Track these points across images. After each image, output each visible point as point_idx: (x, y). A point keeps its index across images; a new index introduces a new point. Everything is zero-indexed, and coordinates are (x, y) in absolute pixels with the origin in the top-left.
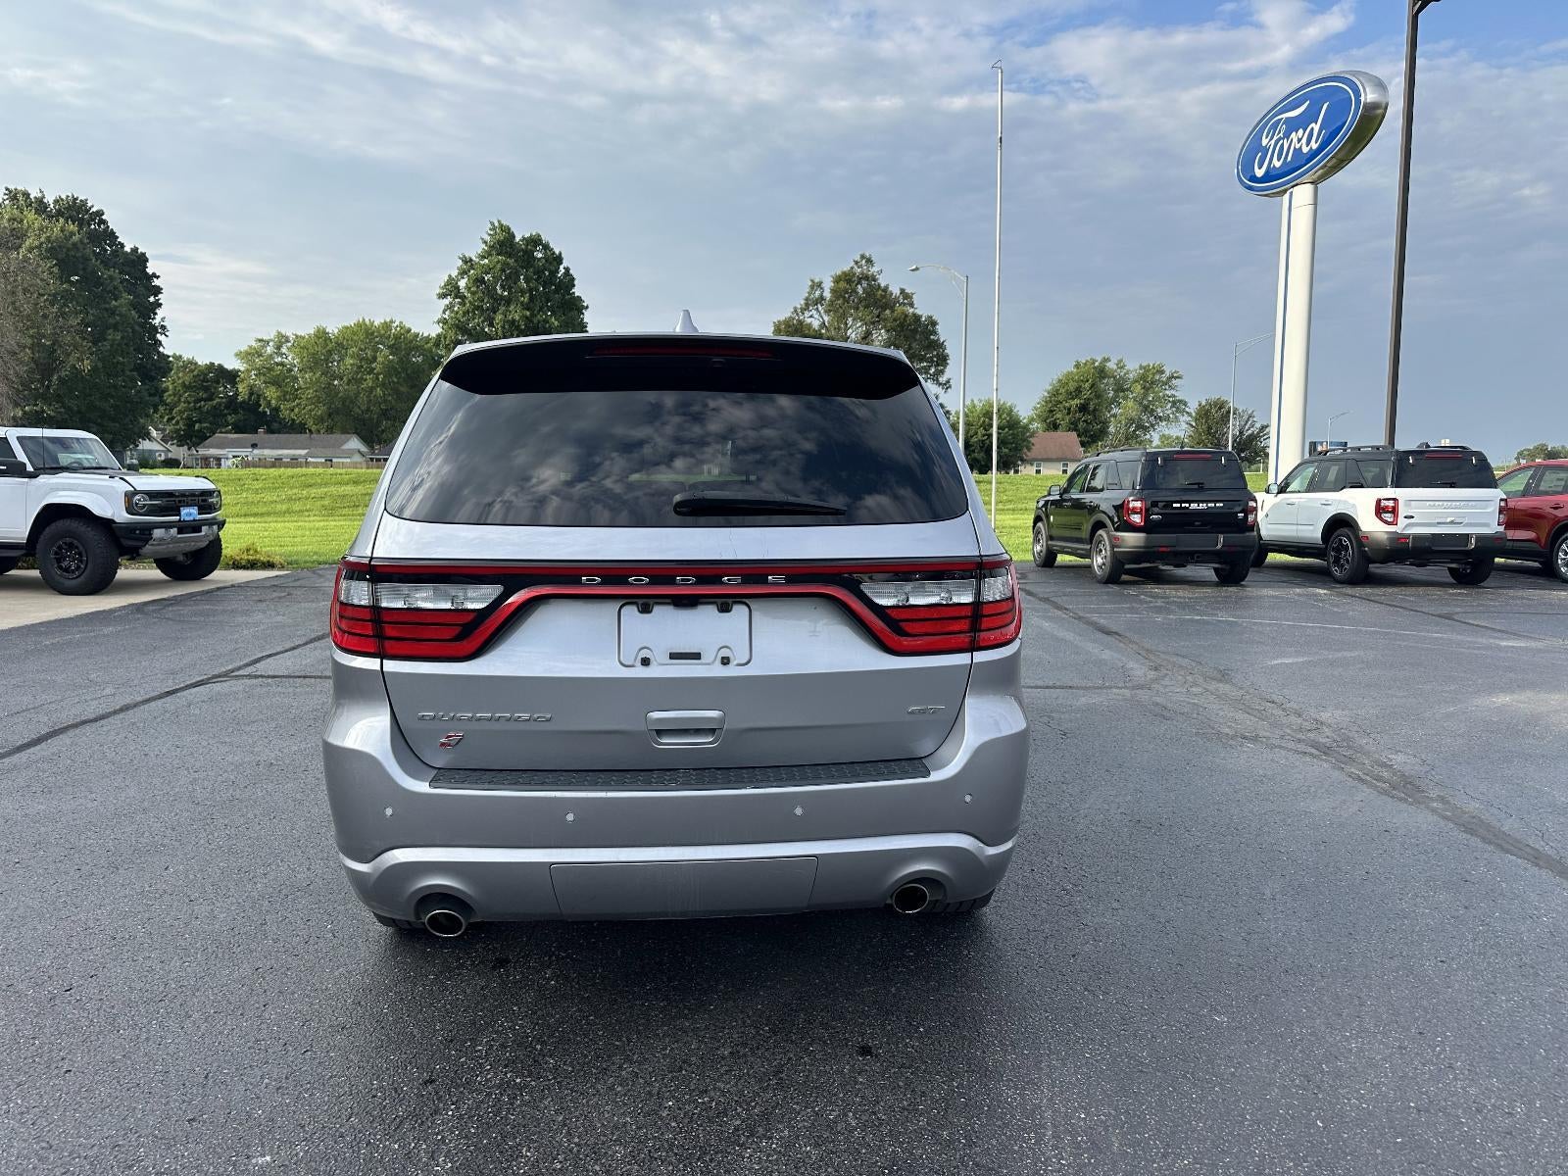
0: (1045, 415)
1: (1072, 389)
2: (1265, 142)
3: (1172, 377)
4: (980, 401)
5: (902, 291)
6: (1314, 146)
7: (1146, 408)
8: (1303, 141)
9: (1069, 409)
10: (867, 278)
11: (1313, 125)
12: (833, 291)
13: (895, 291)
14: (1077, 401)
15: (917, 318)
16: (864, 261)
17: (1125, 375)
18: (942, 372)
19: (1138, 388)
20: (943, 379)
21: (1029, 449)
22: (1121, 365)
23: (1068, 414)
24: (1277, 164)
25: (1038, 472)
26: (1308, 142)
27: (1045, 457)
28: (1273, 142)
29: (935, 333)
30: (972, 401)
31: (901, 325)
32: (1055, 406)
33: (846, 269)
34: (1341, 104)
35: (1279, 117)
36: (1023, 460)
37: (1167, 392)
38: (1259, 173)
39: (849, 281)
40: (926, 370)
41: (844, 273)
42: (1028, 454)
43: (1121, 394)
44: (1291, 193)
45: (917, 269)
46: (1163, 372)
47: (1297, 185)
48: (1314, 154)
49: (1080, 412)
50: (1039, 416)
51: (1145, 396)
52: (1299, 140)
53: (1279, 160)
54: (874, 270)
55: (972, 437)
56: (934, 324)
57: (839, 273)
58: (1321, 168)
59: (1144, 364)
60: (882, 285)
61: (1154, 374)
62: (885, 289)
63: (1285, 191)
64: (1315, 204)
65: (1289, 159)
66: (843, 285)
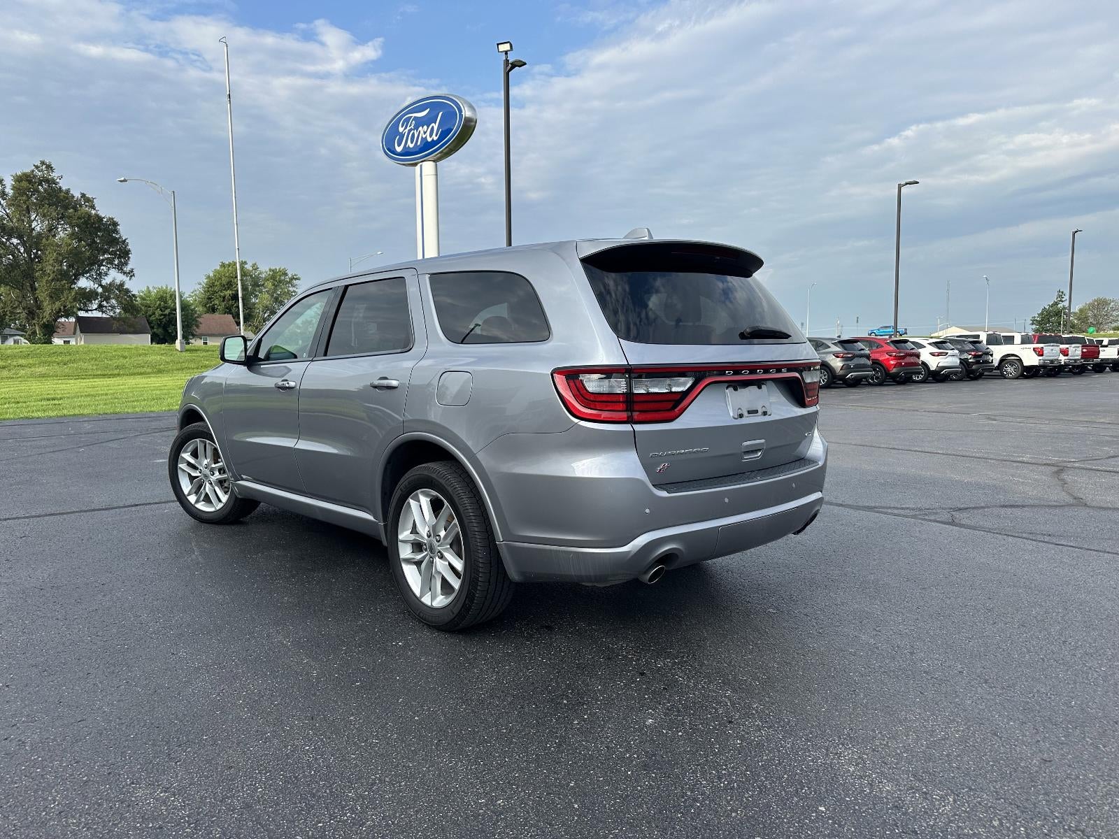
0: (205, 301)
1: (224, 282)
2: (401, 129)
3: (292, 279)
4: (154, 288)
5: (83, 195)
6: (435, 138)
7: (276, 299)
8: (428, 133)
9: (224, 297)
10: (47, 181)
11: (433, 124)
12: (14, 188)
13: (77, 195)
14: (229, 292)
15: (100, 219)
16: (44, 167)
17: (259, 274)
18: (126, 264)
19: (269, 285)
20: (127, 269)
21: (198, 326)
22: (255, 267)
23: (223, 301)
24: (411, 146)
25: (205, 343)
26: (431, 136)
27: (210, 333)
28: (407, 130)
29: (117, 232)
30: (148, 288)
31: (86, 223)
32: (213, 294)
33: (27, 170)
34: (450, 115)
35: (411, 115)
36: (194, 336)
37: (290, 289)
38: (399, 149)
39: (30, 182)
40: (110, 261)
41: (25, 174)
42: (197, 330)
43: (257, 289)
44: (421, 166)
45: (125, 181)
46: (286, 274)
47: (425, 161)
48: (434, 143)
49: (233, 300)
50: (200, 302)
51: (275, 291)
52: (425, 133)
53: (412, 143)
54: (54, 175)
55: (150, 316)
56: (115, 224)
57: (19, 173)
58: (440, 153)
59: (273, 268)
60: (64, 188)
61: (280, 276)
62: (68, 191)
63: (415, 165)
64: (437, 175)
65: (419, 144)
66: (24, 184)
